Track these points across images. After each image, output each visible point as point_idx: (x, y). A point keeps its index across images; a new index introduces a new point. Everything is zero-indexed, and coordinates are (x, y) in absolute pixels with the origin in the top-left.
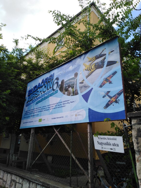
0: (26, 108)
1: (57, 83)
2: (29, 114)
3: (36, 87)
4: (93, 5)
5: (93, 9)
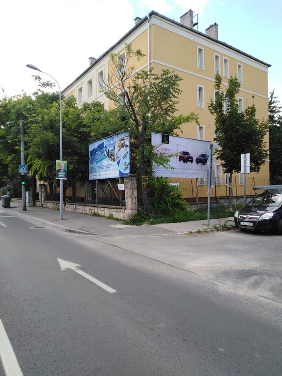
0: (90, 166)
1: (106, 150)
2: (93, 170)
3: (94, 149)
4: (153, 14)
5: (155, 20)
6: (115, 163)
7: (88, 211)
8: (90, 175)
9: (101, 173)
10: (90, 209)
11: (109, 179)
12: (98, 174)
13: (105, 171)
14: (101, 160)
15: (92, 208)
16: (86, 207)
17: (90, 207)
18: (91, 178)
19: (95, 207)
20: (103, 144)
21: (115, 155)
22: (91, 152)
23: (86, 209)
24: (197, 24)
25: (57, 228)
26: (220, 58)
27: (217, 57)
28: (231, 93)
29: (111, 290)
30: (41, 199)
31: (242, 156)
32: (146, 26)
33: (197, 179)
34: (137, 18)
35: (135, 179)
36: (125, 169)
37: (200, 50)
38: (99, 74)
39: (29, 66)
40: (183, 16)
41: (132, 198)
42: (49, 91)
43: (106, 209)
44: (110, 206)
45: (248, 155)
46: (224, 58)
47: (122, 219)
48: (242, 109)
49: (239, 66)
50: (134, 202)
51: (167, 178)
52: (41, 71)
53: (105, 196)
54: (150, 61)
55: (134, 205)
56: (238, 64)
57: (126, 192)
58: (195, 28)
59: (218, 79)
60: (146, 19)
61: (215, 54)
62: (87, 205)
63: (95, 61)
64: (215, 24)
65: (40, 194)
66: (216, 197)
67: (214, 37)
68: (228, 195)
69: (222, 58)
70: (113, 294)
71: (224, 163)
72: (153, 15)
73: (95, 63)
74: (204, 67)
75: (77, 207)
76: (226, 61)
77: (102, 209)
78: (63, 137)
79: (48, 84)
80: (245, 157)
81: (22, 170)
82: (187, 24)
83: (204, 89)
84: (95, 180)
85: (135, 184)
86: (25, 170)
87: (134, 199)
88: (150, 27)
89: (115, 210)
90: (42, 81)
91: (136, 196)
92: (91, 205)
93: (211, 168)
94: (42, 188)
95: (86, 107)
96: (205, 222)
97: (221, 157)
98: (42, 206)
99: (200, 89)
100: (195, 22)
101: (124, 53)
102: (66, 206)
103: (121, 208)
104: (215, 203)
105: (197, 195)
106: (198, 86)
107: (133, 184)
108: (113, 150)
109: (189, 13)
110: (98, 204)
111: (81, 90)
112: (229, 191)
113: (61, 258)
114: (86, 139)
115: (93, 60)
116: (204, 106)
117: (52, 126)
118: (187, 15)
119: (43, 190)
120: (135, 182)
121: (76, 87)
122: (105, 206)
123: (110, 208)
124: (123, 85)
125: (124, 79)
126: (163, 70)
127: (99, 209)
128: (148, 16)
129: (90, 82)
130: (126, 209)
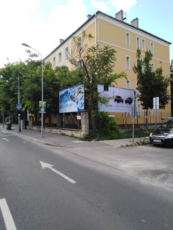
0: (60, 104)
1: (70, 95)
2: (62, 107)
3: (62, 95)
4: (99, 12)
5: (99, 16)
6: (75, 103)
7: (58, 132)
8: (60, 110)
9: (66, 109)
10: (59, 131)
11: (71, 113)
12: (65, 109)
13: (69, 108)
14: (67, 101)
15: (61, 130)
16: (57, 130)
17: (60, 130)
18: (60, 112)
19: (62, 129)
20: (68, 91)
21: (75, 98)
22: (60, 96)
23: (57, 131)
24: (125, 18)
25: (40, 142)
26: (139, 39)
27: (138, 38)
28: (147, 60)
29: (73, 182)
30: (30, 125)
31: (154, 99)
32: (94, 20)
33: (126, 113)
34: (89, 15)
35: (87, 112)
36: (81, 107)
37: (128, 34)
38: (66, 49)
39: (23, 44)
40: (117, 14)
41: (85, 125)
42: (36, 59)
43: (69, 131)
44: (72, 129)
45: (158, 98)
46: (142, 39)
47: (79, 137)
48: (154, 70)
49: (152, 44)
50: (87, 127)
51: (107, 112)
52: (30, 47)
53: (69, 123)
54: (97, 41)
55: (87, 129)
56: (151, 42)
57: (82, 120)
58: (124, 21)
59: (139, 52)
60: (94, 16)
61: (137, 37)
62: (58, 128)
63: (63, 41)
64: (137, 18)
65: (29, 121)
66: (138, 124)
67: (136, 26)
68: (145, 123)
69: (141, 39)
70: (74, 184)
71: (143, 103)
72: (99, 14)
73: (63, 42)
74: (130, 44)
75: (52, 129)
76: (143, 41)
77: (67, 131)
78: (44, 87)
79: (35, 55)
80: (156, 100)
81: (18, 107)
82: (120, 19)
83: (130, 58)
84: (63, 113)
85: (88, 116)
86: (20, 107)
87: (87, 125)
88: (96, 20)
89: (75, 132)
90: (31, 54)
91: (88, 123)
92: (61, 128)
93: (135, 106)
94: (30, 118)
95: (58, 69)
96: (131, 139)
97: (141, 99)
98: (30, 129)
99: (128, 58)
100: (124, 17)
101: (81, 36)
102: (45, 129)
103: (79, 131)
104: (137, 128)
105: (126, 123)
106: (127, 56)
107: (86, 115)
108: (74, 95)
109: (121, 12)
110: (65, 128)
111: (54, 59)
112: (146, 120)
113: (42, 161)
114: (58, 88)
115: (62, 40)
116: (130, 68)
117: (37, 80)
118: (120, 13)
119: (31, 119)
120: (88, 115)
121: (51, 57)
122: (69, 129)
123: (72, 131)
124: (80, 55)
125: (81, 52)
126: (105, 46)
127: (65, 131)
128: (95, 14)
129: (60, 54)
130: (81, 131)
